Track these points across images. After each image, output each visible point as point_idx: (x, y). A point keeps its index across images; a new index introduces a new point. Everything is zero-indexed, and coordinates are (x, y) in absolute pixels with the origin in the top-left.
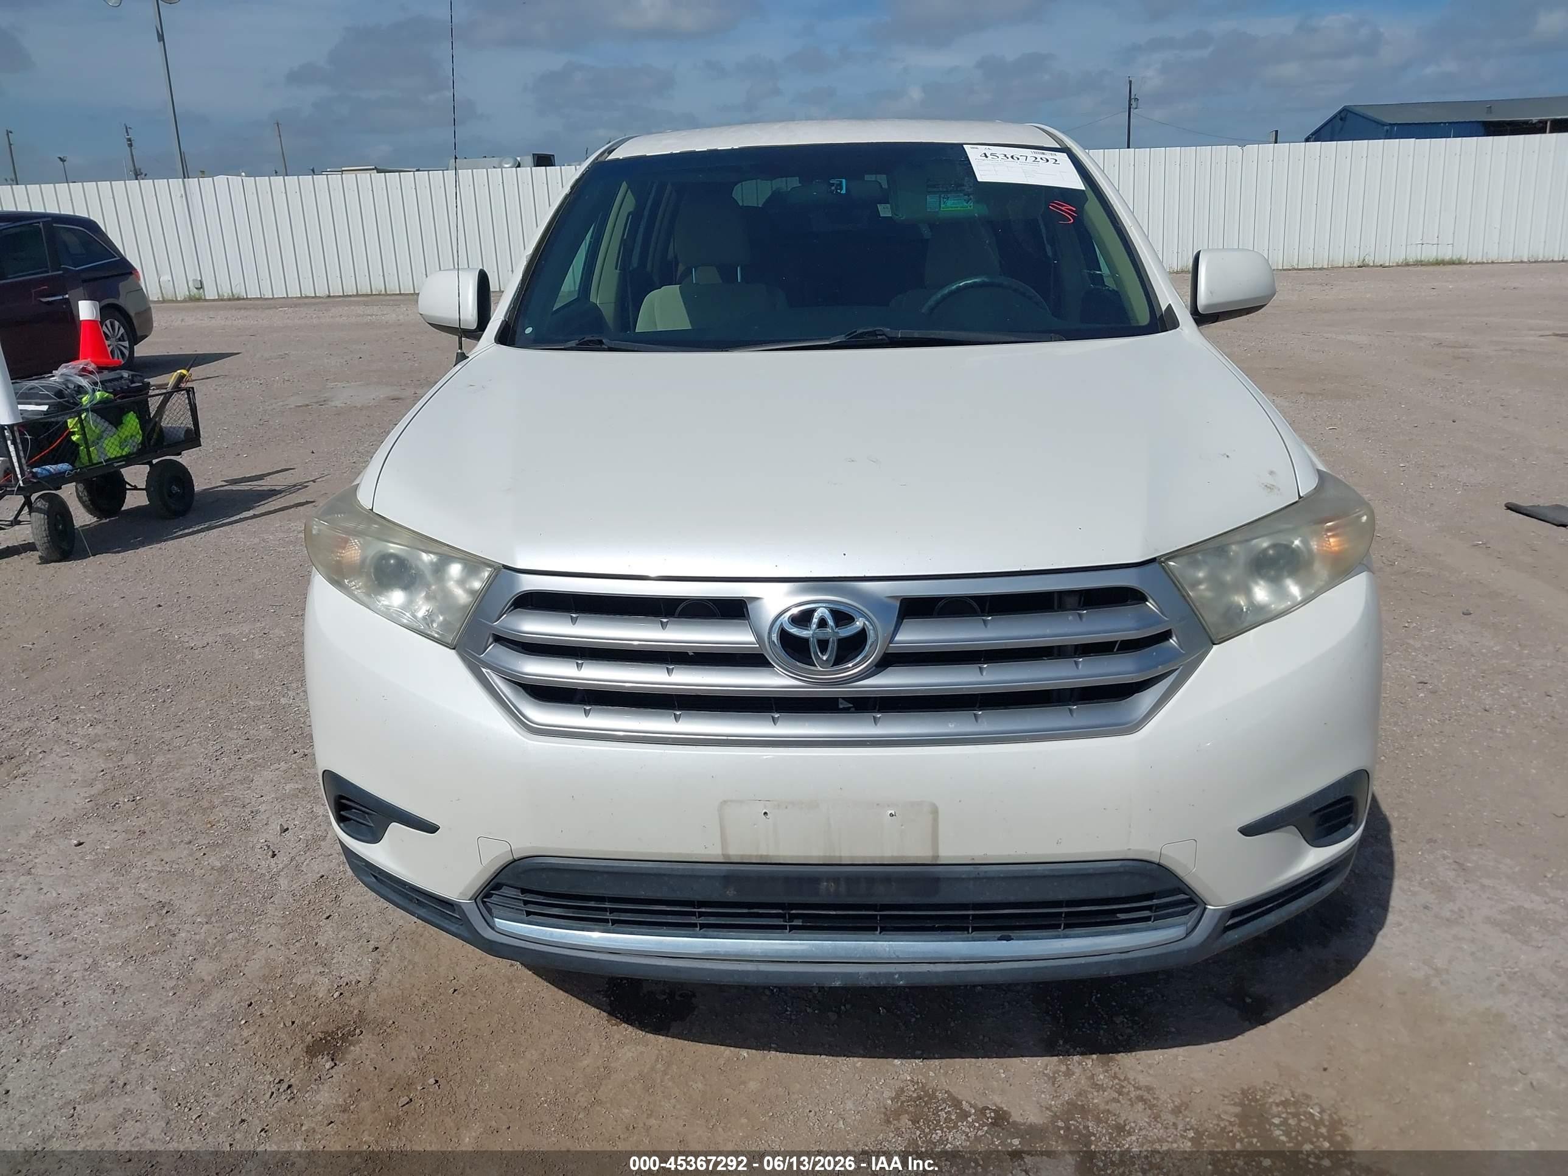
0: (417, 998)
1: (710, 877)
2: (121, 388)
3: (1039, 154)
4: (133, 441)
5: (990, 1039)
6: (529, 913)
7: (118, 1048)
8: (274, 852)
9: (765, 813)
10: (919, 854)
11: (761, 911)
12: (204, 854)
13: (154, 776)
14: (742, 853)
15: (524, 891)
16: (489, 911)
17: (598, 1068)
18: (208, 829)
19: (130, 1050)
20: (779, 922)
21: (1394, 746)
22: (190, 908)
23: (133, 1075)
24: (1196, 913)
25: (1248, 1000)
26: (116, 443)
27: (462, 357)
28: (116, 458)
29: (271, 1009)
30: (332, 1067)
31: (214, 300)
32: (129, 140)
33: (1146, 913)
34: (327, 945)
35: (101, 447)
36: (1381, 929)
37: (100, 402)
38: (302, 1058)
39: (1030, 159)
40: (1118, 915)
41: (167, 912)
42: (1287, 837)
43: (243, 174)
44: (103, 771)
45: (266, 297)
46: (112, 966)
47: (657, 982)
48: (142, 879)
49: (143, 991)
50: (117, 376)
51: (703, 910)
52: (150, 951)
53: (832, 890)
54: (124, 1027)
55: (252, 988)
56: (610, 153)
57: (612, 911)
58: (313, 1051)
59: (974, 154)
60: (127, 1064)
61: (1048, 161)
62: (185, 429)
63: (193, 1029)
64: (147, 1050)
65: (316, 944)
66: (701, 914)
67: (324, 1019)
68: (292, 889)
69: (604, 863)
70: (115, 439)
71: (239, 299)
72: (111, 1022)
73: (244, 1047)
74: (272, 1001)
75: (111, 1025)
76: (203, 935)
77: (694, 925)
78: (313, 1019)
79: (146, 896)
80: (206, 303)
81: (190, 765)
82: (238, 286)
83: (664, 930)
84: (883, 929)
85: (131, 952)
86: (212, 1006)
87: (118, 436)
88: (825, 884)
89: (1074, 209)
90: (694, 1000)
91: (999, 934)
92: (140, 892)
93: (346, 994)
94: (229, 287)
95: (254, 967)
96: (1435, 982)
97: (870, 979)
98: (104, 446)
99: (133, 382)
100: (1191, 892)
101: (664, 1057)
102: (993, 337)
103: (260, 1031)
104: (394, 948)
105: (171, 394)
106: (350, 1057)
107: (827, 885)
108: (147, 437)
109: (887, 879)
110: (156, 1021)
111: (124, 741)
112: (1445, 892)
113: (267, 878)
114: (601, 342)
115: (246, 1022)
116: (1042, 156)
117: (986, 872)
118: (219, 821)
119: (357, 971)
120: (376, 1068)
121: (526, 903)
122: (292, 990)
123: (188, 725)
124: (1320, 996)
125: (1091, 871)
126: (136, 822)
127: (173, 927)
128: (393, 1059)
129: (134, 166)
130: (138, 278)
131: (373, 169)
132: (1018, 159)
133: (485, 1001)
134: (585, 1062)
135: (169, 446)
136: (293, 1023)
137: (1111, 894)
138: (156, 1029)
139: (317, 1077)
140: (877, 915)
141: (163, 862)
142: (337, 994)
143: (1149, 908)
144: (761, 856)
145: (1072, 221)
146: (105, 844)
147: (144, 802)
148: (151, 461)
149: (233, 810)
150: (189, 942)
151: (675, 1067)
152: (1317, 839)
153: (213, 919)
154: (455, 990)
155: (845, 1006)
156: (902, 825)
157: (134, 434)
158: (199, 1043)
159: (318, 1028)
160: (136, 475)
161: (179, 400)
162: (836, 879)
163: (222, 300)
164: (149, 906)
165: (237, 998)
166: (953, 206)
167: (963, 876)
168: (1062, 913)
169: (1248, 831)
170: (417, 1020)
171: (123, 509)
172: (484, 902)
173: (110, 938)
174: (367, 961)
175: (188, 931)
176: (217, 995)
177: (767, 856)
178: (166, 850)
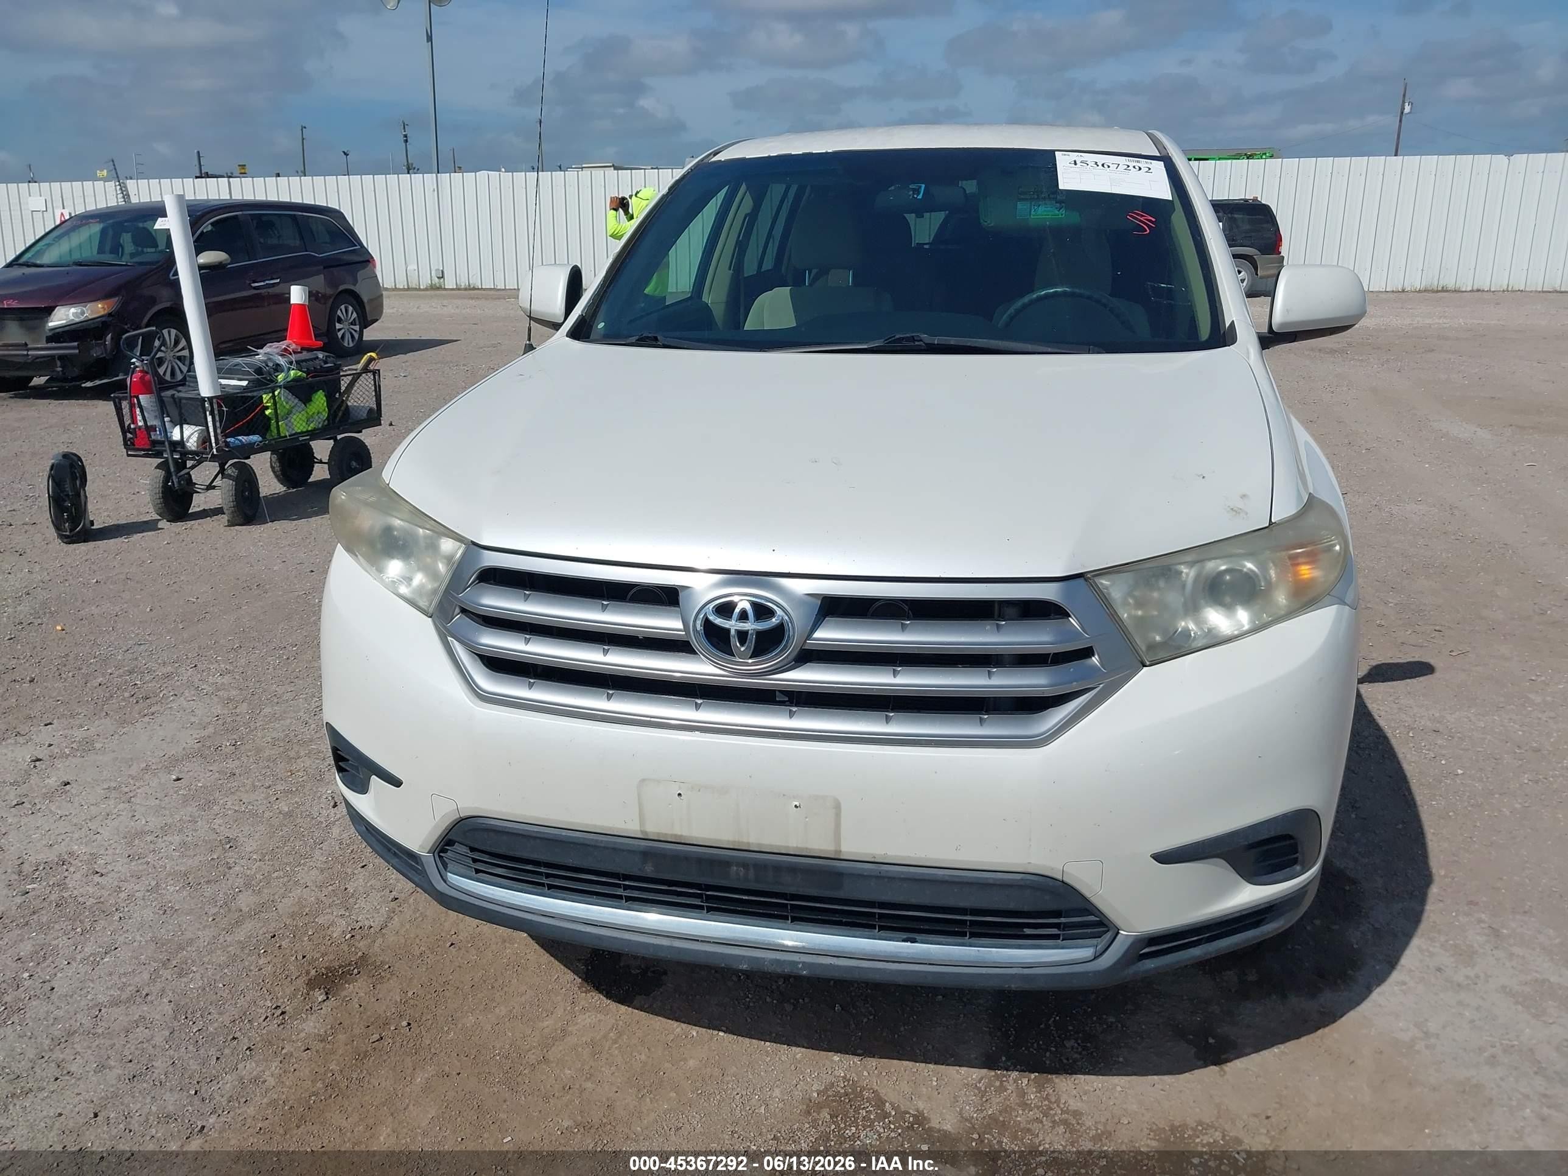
0: (417, 948)
1: (631, 852)
2: (314, 368)
3: (1132, 162)
4: (319, 417)
5: (933, 1047)
6: (477, 871)
7: (152, 962)
8: (336, 803)
9: (680, 795)
10: (822, 848)
11: (679, 889)
12: (277, 799)
13: (258, 725)
14: (658, 831)
15: (472, 849)
16: (445, 866)
17: (556, 1029)
18: (288, 777)
19: (161, 965)
20: (697, 902)
21: (1469, 802)
22: (250, 846)
23: (155, 989)
24: (1108, 936)
25: (1211, 1041)
26: (304, 418)
27: (530, 348)
28: (302, 432)
29: (290, 942)
30: (324, 1001)
31: (452, 289)
32: (406, 136)
33: (1055, 931)
34: (354, 891)
35: (290, 421)
36: (1379, 985)
37: (293, 380)
38: (302, 989)
39: (1122, 167)
40: (1025, 930)
41: (230, 847)
42: (1215, 870)
43: (503, 170)
44: (218, 716)
45: (499, 287)
46: (171, 889)
47: (636, 957)
48: (219, 816)
49: (188, 914)
50: (313, 357)
51: (627, 883)
52: (206, 879)
53: (741, 874)
54: (163, 945)
55: (280, 922)
56: (715, 155)
57: (548, 876)
58: (312, 984)
59: (1062, 162)
60: (155, 976)
61: (1140, 169)
62: (368, 408)
63: (219, 952)
64: (175, 966)
65: (346, 889)
66: (626, 887)
67: (331, 957)
68: (342, 837)
69: (536, 829)
70: (303, 415)
71: (474, 289)
72: (154, 940)
73: (257, 973)
74: (292, 936)
75: (153, 941)
76: (254, 870)
77: (620, 897)
78: (323, 956)
79: (218, 831)
80: (444, 292)
81: (291, 718)
82: (475, 277)
83: (594, 899)
84: (794, 919)
85: (190, 879)
86: (241, 934)
87: (307, 412)
88: (735, 868)
89: (1153, 220)
90: (663, 977)
91: (905, 935)
92: (214, 827)
93: (358, 937)
94: (467, 275)
95: (286, 905)
96: (1420, 1046)
97: (774, 966)
98: (293, 420)
99: (326, 363)
100: (1100, 914)
101: (619, 1027)
102: (1030, 347)
103: (274, 961)
104: (411, 900)
105: (359, 375)
106: (344, 993)
107: (737, 870)
108: (332, 416)
109: (793, 869)
110: (191, 942)
111: (244, 692)
112: (1466, 955)
113: (324, 825)
114: (656, 339)
115: (265, 952)
116: (1135, 164)
117: (887, 871)
118: (298, 771)
119: (373, 917)
120: (361, 1006)
121: (475, 861)
122: (312, 927)
123: (301, 682)
124: (1287, 1044)
125: (991, 882)
126: (231, 765)
127: (231, 861)
128: (377, 1000)
129: (408, 161)
130: (375, 266)
131: (610, 167)
132: (1109, 167)
133: (476, 957)
134: (546, 1023)
135: (353, 424)
136: (304, 957)
137: (1012, 906)
138: (189, 949)
139: (308, 1007)
140: (787, 904)
141: (241, 803)
142: (349, 936)
143: (1057, 926)
144: (676, 836)
145: (1148, 231)
146: (199, 781)
147: (242, 748)
148: (336, 437)
149: (314, 762)
150: (240, 876)
151: (625, 1037)
152: (1254, 876)
153: (267, 858)
154: (452, 944)
155: (803, 1000)
156: (806, 818)
157: (321, 411)
158: (220, 966)
159: (323, 963)
160: (322, 449)
161: (366, 381)
162: (745, 864)
163: (459, 289)
164: (217, 840)
165: (264, 930)
166: (1043, 214)
167: (865, 874)
168: (966, 920)
169: (1163, 858)
170: (410, 967)
171: (310, 480)
172: (440, 857)
173: (177, 865)
174: (384, 910)
175: (243, 866)
176: (248, 925)
177: (681, 836)
178: (247, 792)
